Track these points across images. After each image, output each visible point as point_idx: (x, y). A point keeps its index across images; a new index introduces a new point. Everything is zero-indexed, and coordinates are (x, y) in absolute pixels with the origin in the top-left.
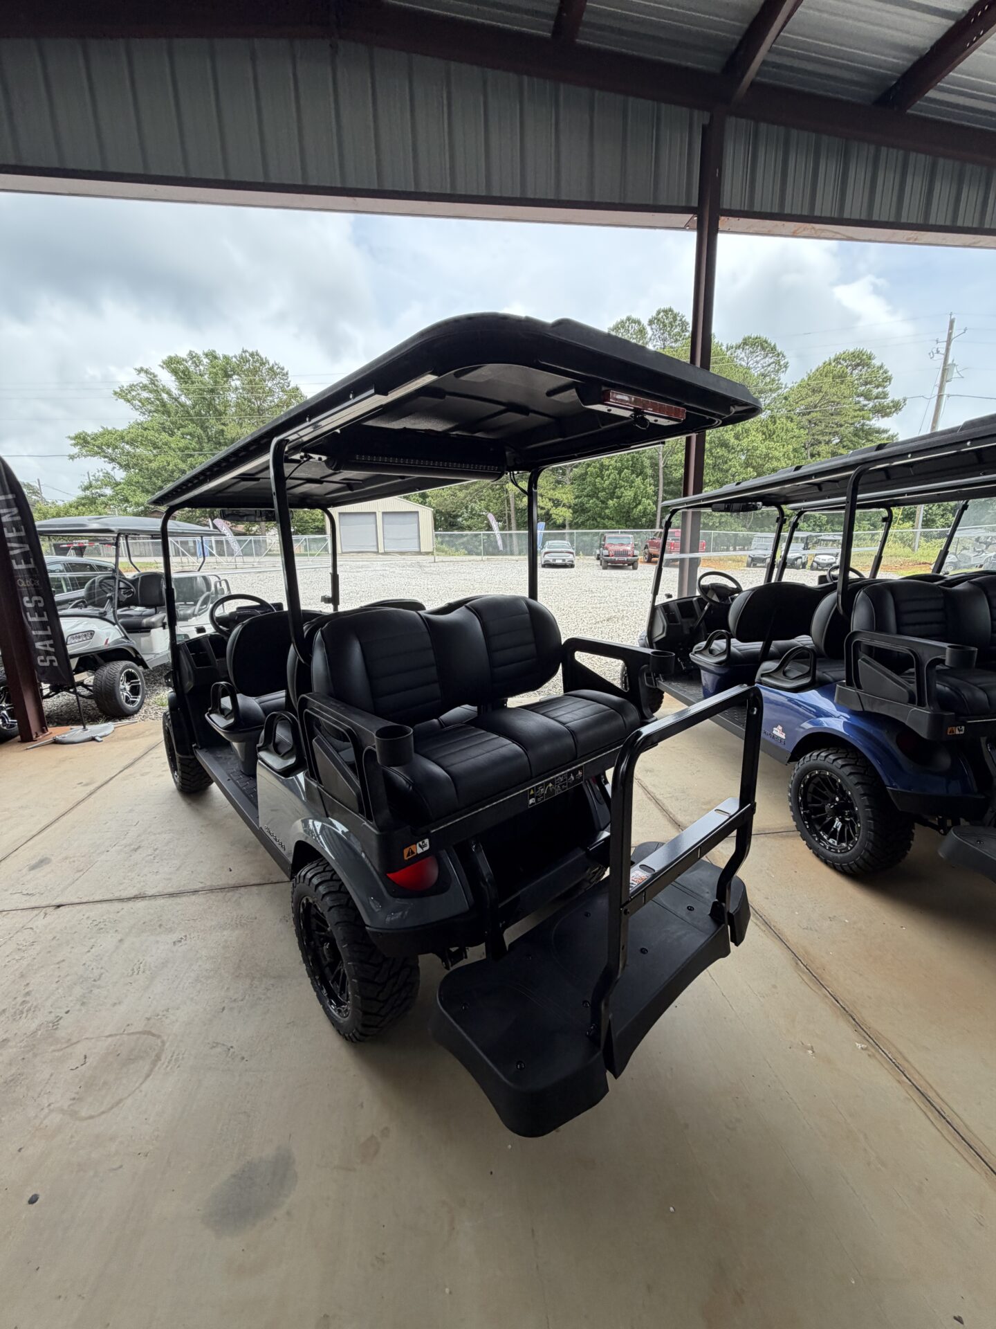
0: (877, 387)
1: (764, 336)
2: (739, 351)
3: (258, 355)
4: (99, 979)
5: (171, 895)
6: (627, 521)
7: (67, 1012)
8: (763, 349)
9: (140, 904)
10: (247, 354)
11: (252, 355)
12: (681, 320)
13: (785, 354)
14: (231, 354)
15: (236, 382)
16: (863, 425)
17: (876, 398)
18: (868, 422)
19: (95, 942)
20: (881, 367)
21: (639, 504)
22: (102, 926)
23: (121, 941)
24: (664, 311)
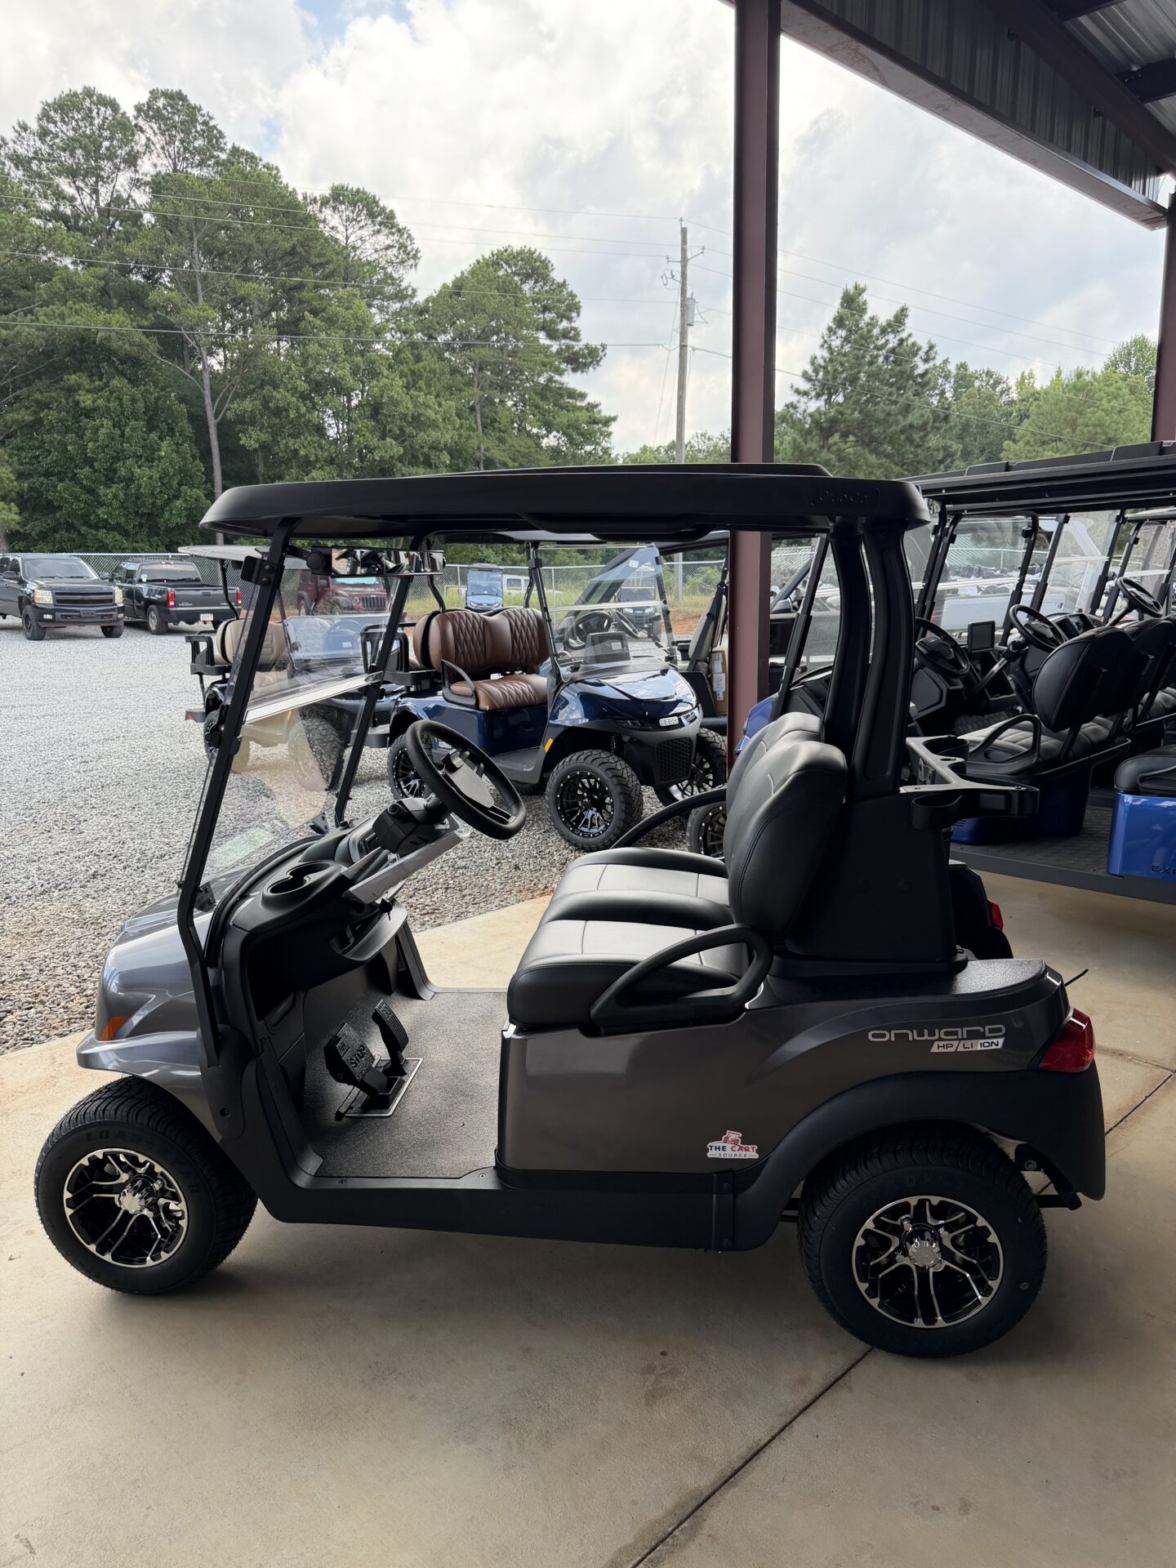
0: (562, 317)
1: (372, 190)
2: (327, 212)
6: (149, 535)
8: (372, 215)
12: (205, 123)
13: (413, 233)
16: (550, 380)
17: (565, 335)
18: (557, 378)
20: (564, 285)
21: (177, 497)
24: (166, 94)
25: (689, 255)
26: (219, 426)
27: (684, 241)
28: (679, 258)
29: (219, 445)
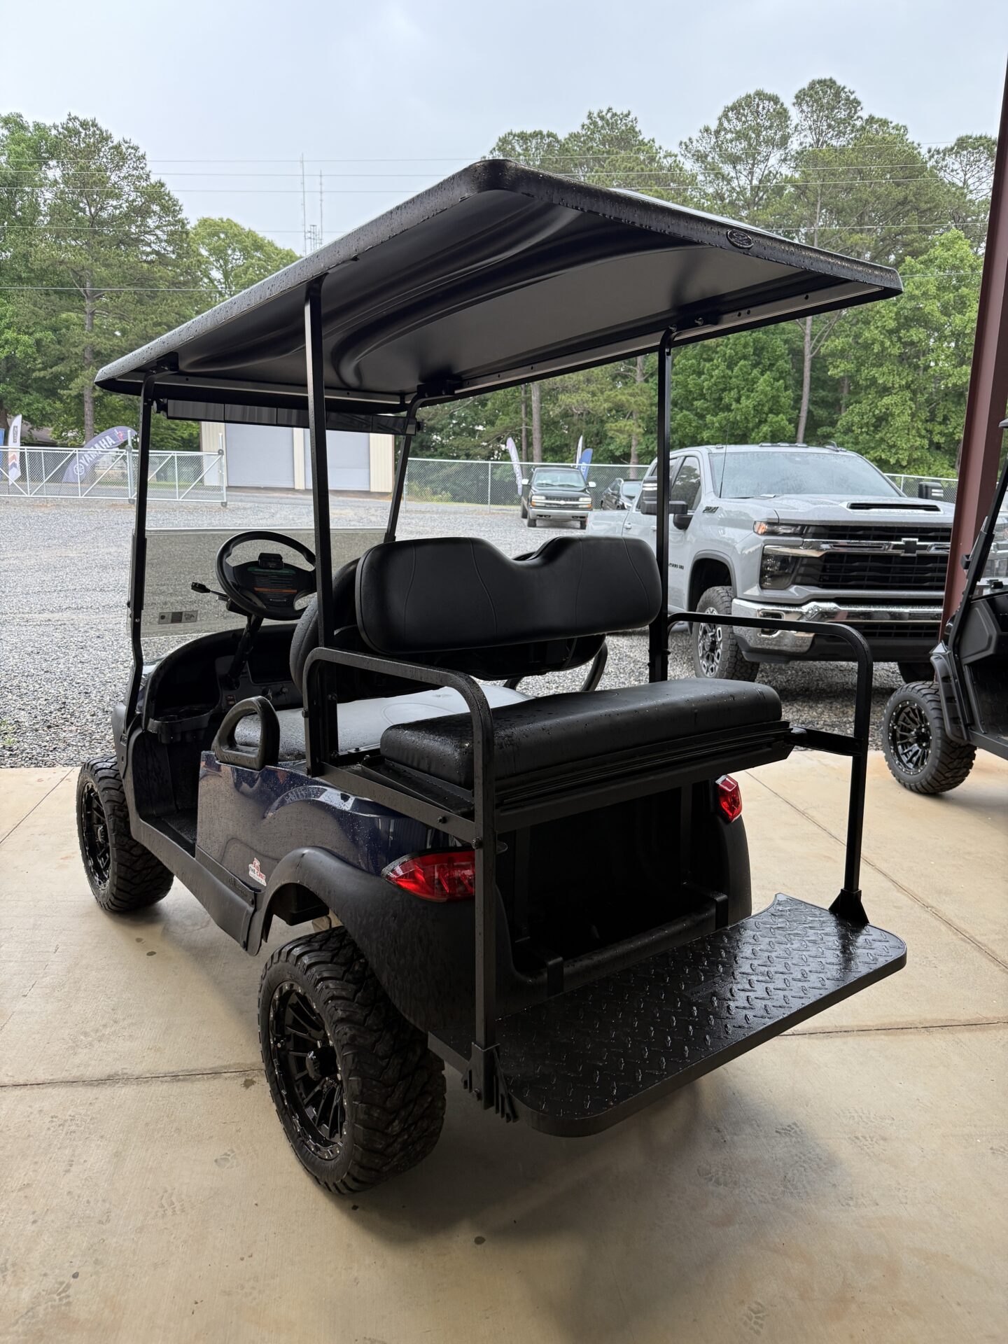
3: (94, 125)
4: (108, 1220)
5: (175, 1077)
7: (75, 1276)
9: (125, 1093)
10: (77, 124)
11: (84, 125)
12: (847, 98)
14: (49, 123)
15: (54, 172)
19: (73, 1155)
22: (73, 1128)
23: (117, 1154)
26: (814, 360)
29: (811, 377)
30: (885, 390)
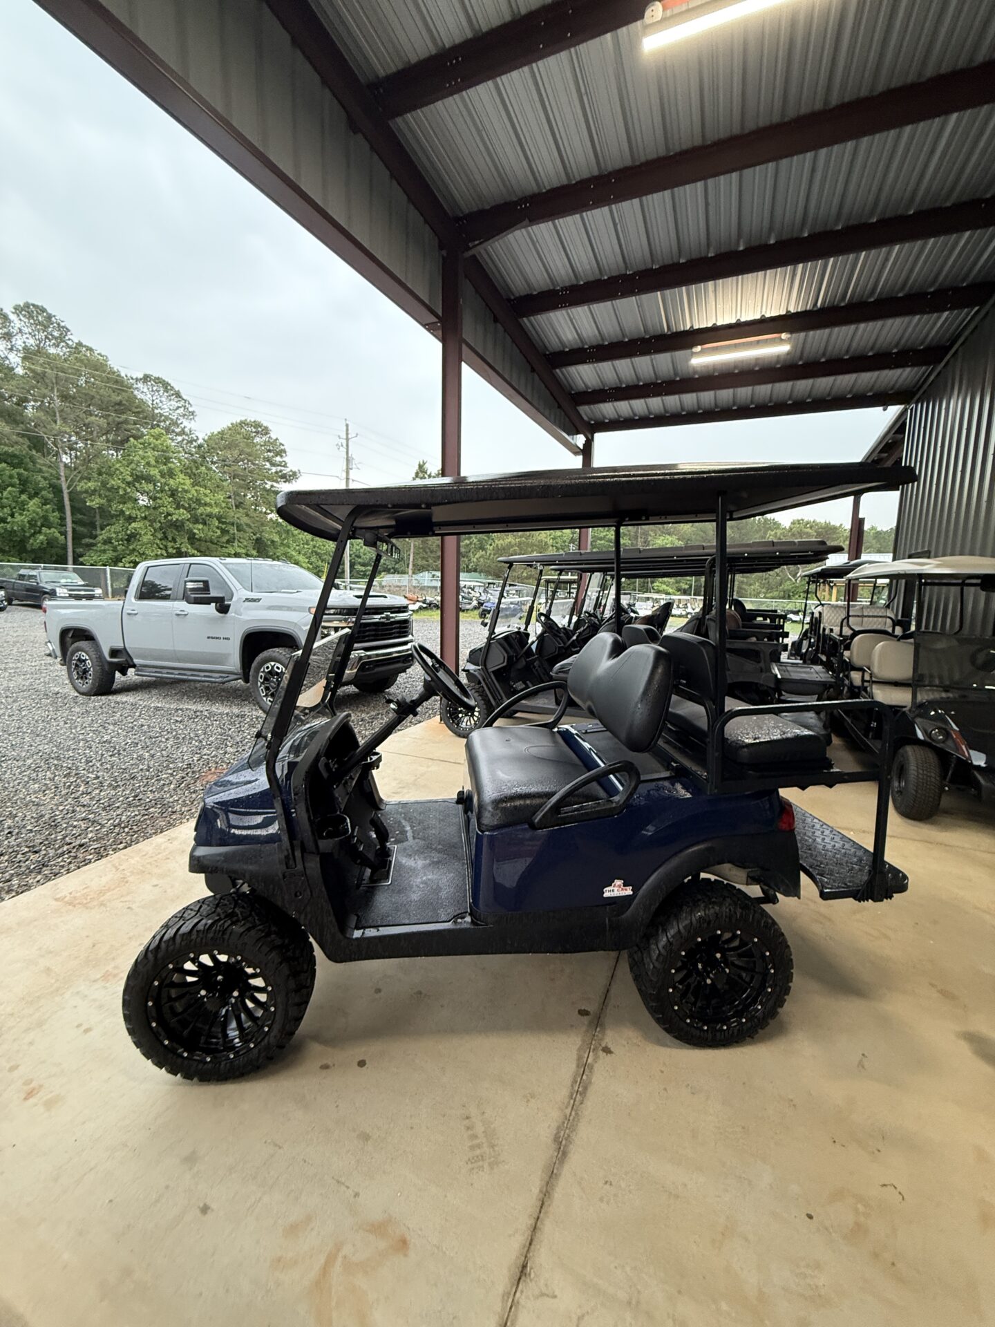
1: (166, 378)
12: (58, 324)
13: (193, 404)
20: (277, 439)
25: (350, 436)
27: (347, 430)
28: (345, 437)
29: (71, 505)
30: (131, 519)
